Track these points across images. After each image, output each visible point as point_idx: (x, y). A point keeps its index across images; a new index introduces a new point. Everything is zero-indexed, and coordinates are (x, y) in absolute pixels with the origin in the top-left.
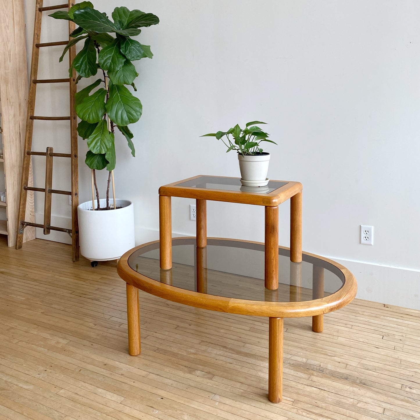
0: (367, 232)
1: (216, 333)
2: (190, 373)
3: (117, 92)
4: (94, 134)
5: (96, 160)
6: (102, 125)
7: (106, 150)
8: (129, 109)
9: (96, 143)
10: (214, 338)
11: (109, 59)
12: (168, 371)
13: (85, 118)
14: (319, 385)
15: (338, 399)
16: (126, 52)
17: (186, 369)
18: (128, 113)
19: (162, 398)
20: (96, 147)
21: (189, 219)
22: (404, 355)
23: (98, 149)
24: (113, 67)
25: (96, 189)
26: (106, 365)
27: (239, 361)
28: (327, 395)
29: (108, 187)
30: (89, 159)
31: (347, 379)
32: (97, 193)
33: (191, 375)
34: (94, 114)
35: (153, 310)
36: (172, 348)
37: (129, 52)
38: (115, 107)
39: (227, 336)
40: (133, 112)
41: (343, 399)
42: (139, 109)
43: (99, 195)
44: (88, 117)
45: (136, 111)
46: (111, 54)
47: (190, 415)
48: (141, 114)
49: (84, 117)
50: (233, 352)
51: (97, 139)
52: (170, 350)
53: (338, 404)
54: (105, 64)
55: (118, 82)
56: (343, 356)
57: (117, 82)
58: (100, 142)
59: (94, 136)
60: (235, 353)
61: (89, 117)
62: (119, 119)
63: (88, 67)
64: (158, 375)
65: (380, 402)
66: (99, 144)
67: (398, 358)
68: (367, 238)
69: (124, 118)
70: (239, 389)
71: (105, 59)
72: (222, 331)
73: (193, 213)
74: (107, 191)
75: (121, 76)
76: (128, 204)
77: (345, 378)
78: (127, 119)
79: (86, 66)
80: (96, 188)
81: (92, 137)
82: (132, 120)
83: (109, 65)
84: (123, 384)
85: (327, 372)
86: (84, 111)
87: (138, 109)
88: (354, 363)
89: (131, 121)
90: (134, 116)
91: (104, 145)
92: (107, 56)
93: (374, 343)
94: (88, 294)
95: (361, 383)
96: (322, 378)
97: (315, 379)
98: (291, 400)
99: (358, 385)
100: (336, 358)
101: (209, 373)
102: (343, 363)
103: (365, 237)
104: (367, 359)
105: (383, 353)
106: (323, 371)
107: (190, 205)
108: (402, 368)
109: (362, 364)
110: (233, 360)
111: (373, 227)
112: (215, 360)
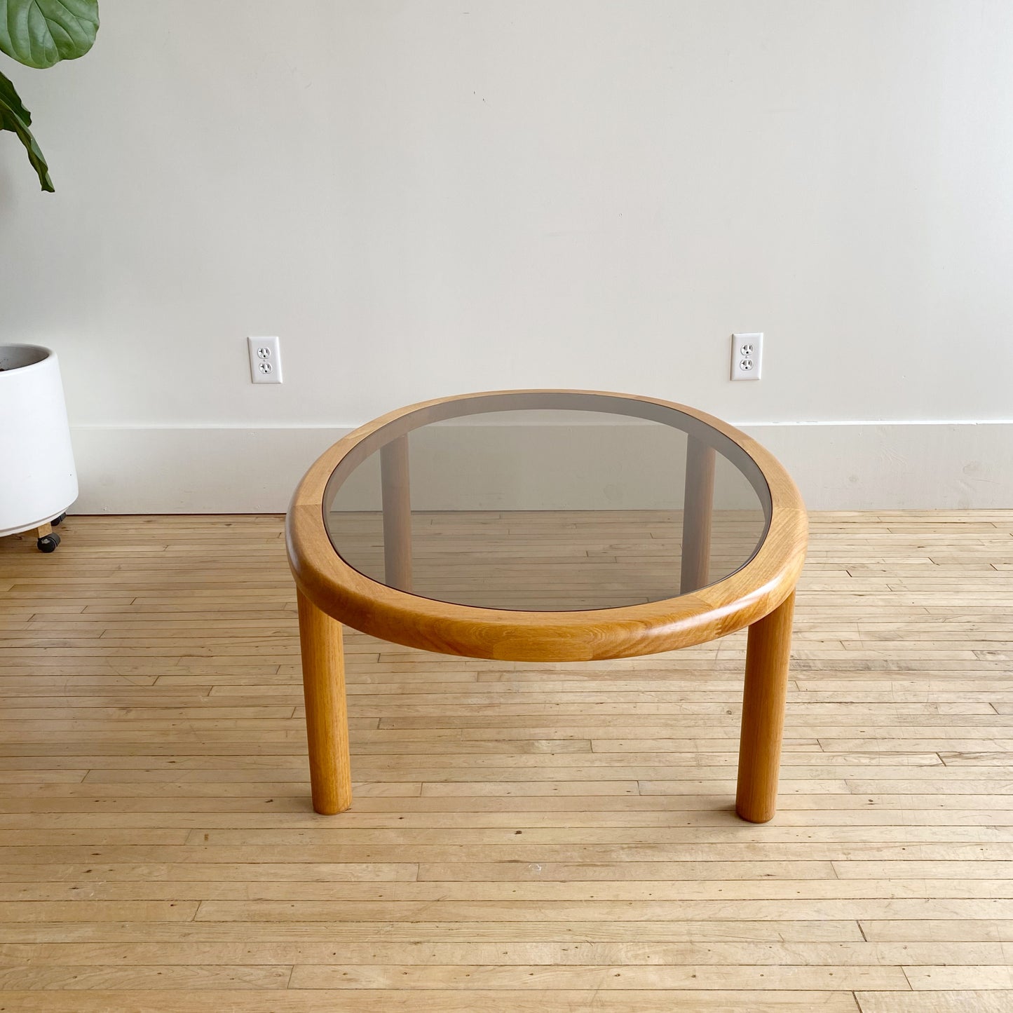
2: (525, 753)
8: (53, 7)
12: (465, 765)
14: (831, 696)
15: (894, 712)
17: (505, 746)
18: (50, 18)
19: (519, 832)
21: (250, 380)
22: (921, 597)
26: (272, 801)
27: (614, 694)
28: (866, 711)
31: (868, 668)
33: (533, 756)
35: (269, 634)
36: (418, 708)
40: (67, 18)
41: (903, 708)
42: (88, 8)
45: (78, 17)
47: (629, 847)
48: (97, 28)
52: (415, 714)
53: (903, 720)
56: (814, 627)
62: (22, 42)
64: (446, 781)
65: (970, 694)
67: (913, 605)
69: (40, 40)
70: (678, 754)
73: (261, 361)
76: (37, 355)
77: (865, 668)
78: (50, 44)
82: (68, 45)
84: (377, 832)
85: (819, 665)
87: (83, 8)
88: (847, 633)
89: (64, 51)
90: (76, 32)
93: (846, 589)
94: (14, 636)
95: (900, 668)
96: (821, 679)
97: (810, 685)
98: (810, 741)
99: (901, 674)
100: (807, 635)
101: (571, 738)
102: (831, 640)
103: (744, 363)
104: (865, 620)
105: (881, 603)
106: (810, 667)
107: (248, 338)
108: (941, 620)
109: (868, 633)
110: (598, 694)
111: (762, 334)
112: (554, 705)
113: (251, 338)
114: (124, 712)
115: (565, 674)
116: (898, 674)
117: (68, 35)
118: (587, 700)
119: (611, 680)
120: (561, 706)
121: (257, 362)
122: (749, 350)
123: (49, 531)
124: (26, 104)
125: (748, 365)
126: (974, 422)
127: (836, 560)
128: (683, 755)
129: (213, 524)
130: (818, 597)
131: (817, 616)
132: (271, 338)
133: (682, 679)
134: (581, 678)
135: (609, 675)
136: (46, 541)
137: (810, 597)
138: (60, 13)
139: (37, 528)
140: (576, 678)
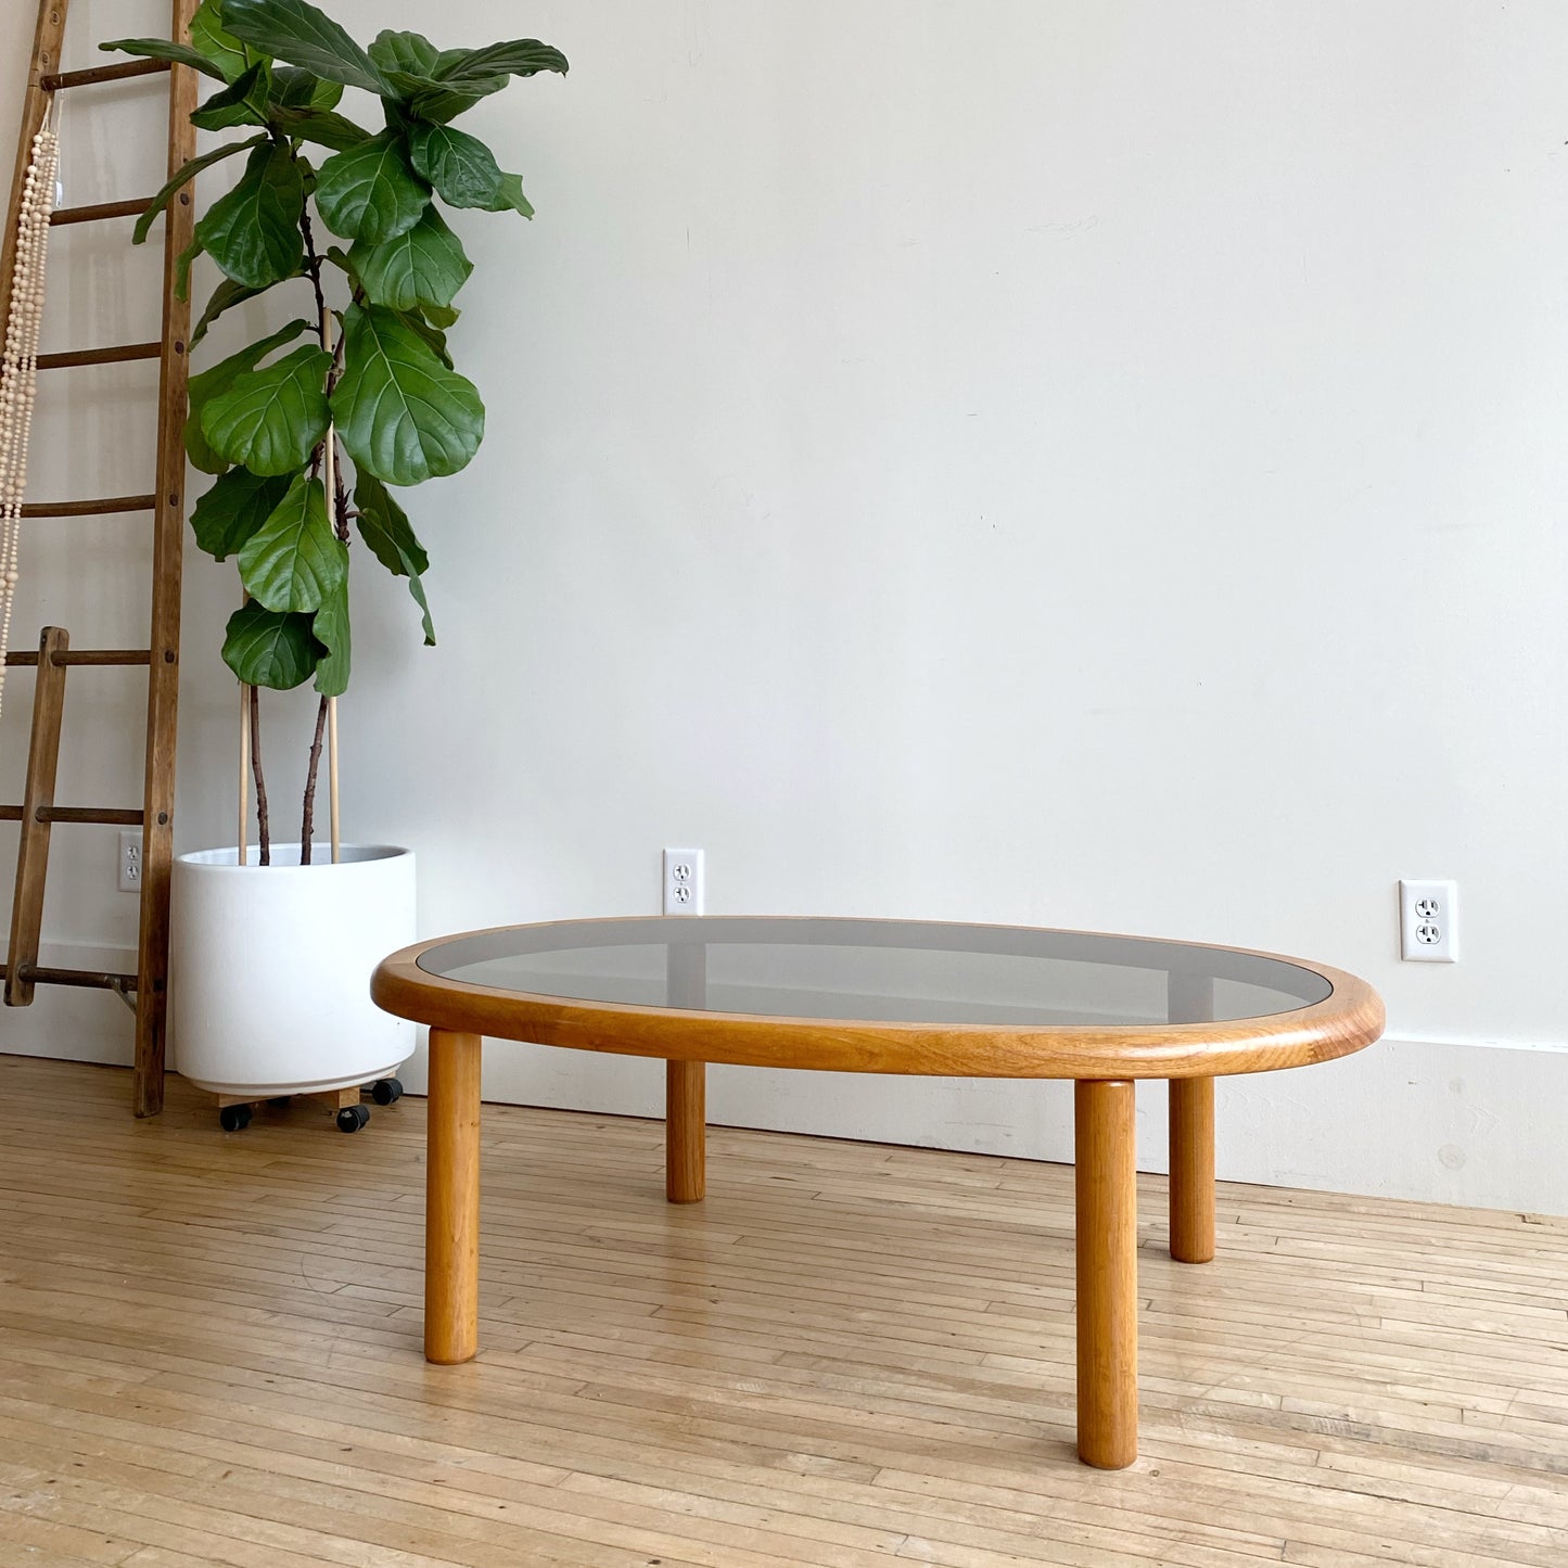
0: (1430, 909)
1: (839, 1324)
2: (763, 1465)
3: (380, 350)
4: (271, 531)
5: (272, 648)
6: (303, 499)
7: (319, 598)
8: (429, 417)
9: (277, 568)
10: (838, 1341)
11: (361, 195)
12: (657, 1463)
13: (238, 451)
14: (1371, 1485)
15: (1479, 1530)
16: (431, 168)
17: (739, 1451)
18: (426, 430)
19: (656, 1562)
20: (277, 584)
23: (283, 592)
24: (375, 225)
25: (259, 785)
27: (975, 1415)
28: (1423, 1519)
29: (312, 775)
30: (239, 643)
31: (1484, 1457)
32: (262, 803)
33: (770, 1470)
34: (275, 437)
35: (535, 1259)
36: (656, 1382)
37: (447, 172)
38: (372, 406)
39: (894, 1331)
40: (444, 430)
41: (1503, 1528)
42: (470, 418)
43: (269, 812)
44: (253, 446)
45: (459, 429)
46: (371, 175)
48: (479, 440)
49: (234, 447)
50: (941, 1385)
51: (279, 553)
52: (644, 1387)
53: (1485, 1546)
54: (345, 211)
55: (393, 297)
56: (1429, 1381)
57: (387, 297)
58: (292, 563)
59: (270, 539)
60: (950, 1387)
61: (254, 450)
63: (261, 247)
64: (610, 1477)
66: (287, 573)
68: (1430, 935)
69: (408, 453)
70: (1011, 1514)
71: (344, 191)
72: (864, 1316)
73: (678, 884)
74: (307, 793)
75: (406, 270)
77: (1479, 1456)
78: (419, 458)
79: (254, 245)
80: (257, 780)
81: (261, 544)
82: (441, 461)
83: (359, 215)
84: (451, 1517)
85: (1387, 1435)
86: (235, 424)
87: (466, 420)
88: (1490, 1402)
89: (436, 466)
90: (452, 446)
91: (311, 578)
92: (353, 181)
95: (1551, 1468)
96: (1374, 1457)
97: (1342, 1461)
98: (1270, 1541)
99: (1546, 1478)
100: (1401, 1389)
101: (854, 1460)
102: (1444, 1405)
103: (1423, 932)
104: (1538, 1387)
106: (1368, 1436)
107: (664, 852)
109: (1528, 1406)
113: (667, 850)
115: (919, 1376)
116: (1540, 1476)
117: (441, 448)
119: (990, 1396)
121: (672, 885)
123: (353, 1100)
130: (1479, 1340)
131: (1448, 1367)
132: (693, 851)
134: (944, 1386)
135: (992, 1390)
137: (1459, 1337)
138: (435, 424)
140: (933, 1384)
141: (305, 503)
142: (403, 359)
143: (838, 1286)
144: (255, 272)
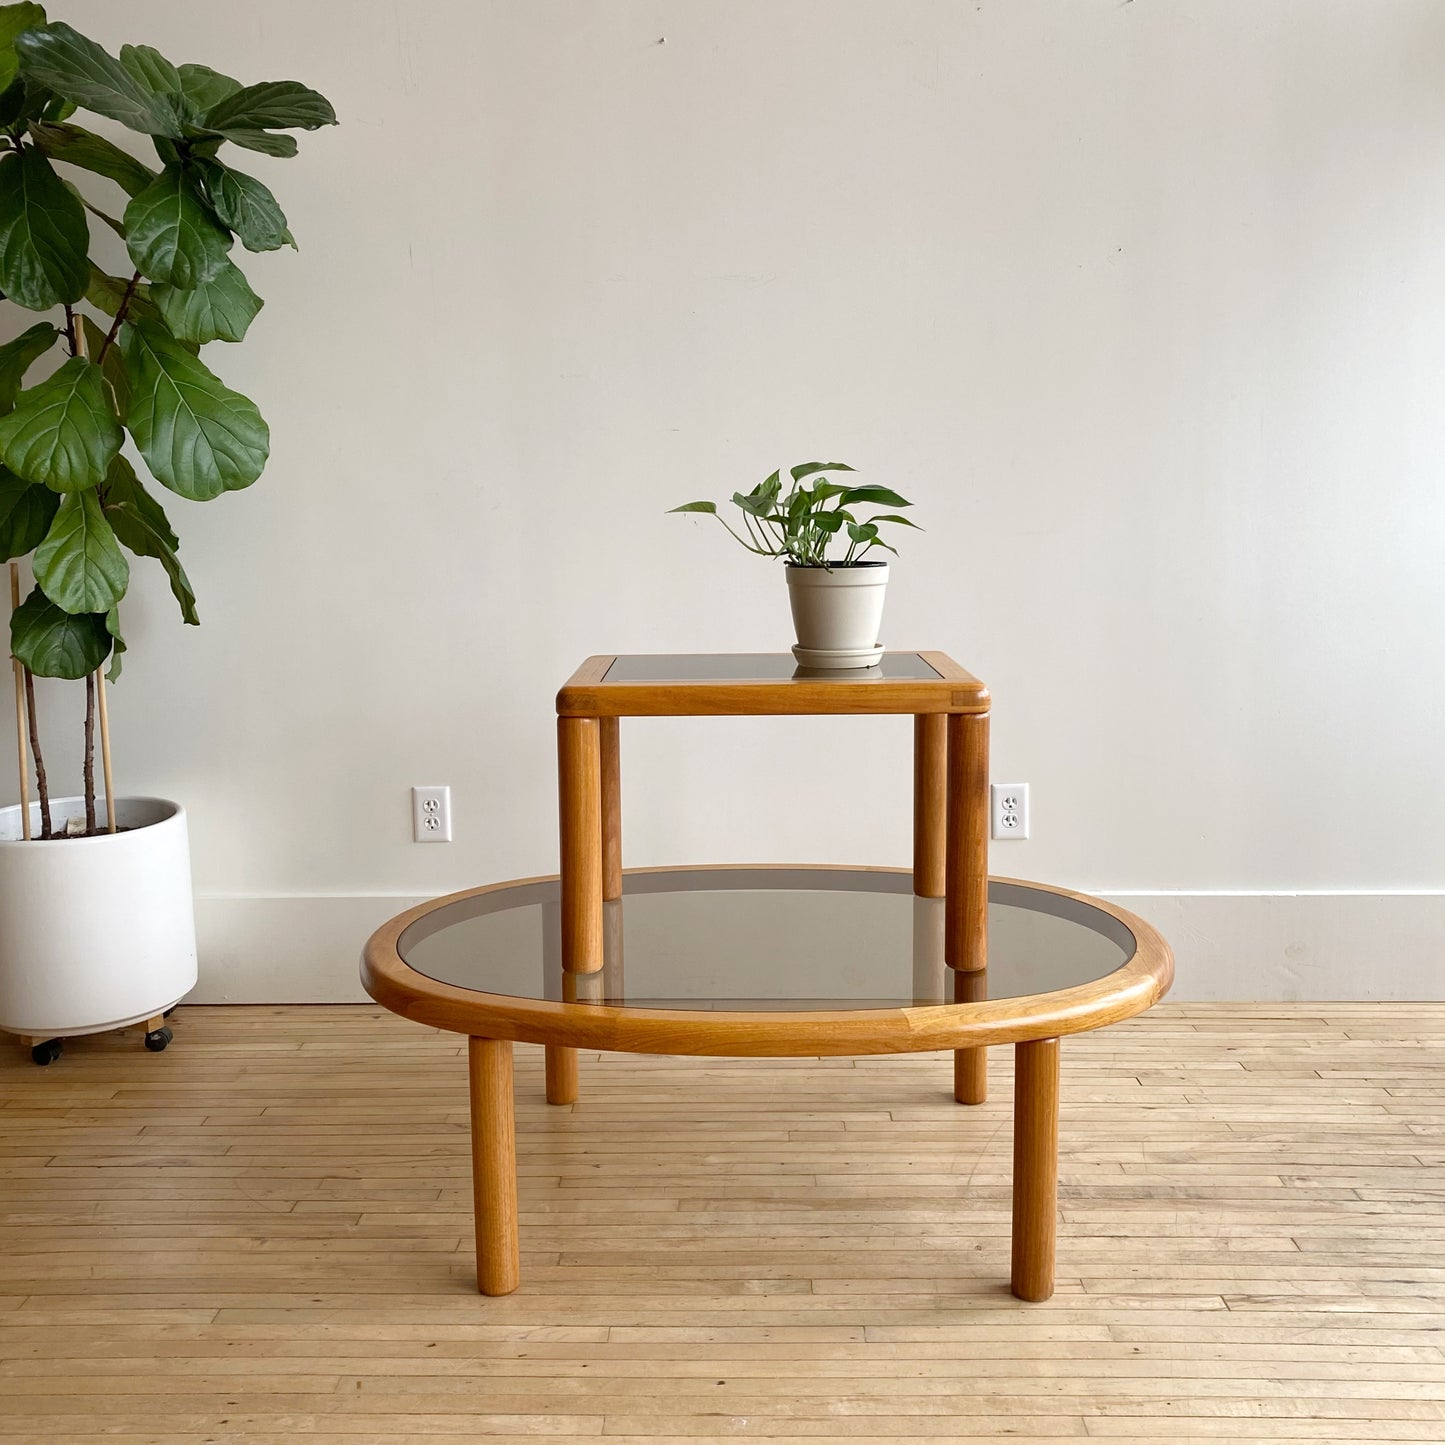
1: (699, 1170)
2: (734, 1294)
3: (163, 371)
4: (57, 536)
5: (61, 641)
7: (111, 597)
8: (222, 437)
9: (70, 572)
10: (709, 1183)
11: (168, 240)
12: (662, 1308)
13: (36, 470)
14: (1102, 1229)
15: (1175, 1248)
16: (232, 216)
17: (709, 1287)
18: (218, 448)
19: (722, 1383)
20: (72, 587)
21: (411, 838)
22: (1222, 1110)
23: (79, 594)
24: (188, 271)
25: (38, 760)
26: (434, 1345)
27: (843, 1226)
28: (1143, 1247)
29: (89, 747)
30: (28, 639)
31: (1150, 1196)
32: (41, 775)
33: (742, 1297)
34: (73, 457)
35: (429, 1152)
36: (607, 1242)
37: (244, 219)
38: (169, 428)
39: (739, 1169)
40: (237, 448)
41: (1187, 1243)
42: (258, 435)
43: (48, 782)
44: (51, 464)
45: (247, 444)
46: (173, 219)
47: (848, 1400)
48: (267, 457)
49: (33, 467)
50: (802, 1207)
51: (69, 557)
52: (602, 1249)
53: (1185, 1258)
54: (156, 256)
55: (195, 332)
56: (1089, 1145)
57: (188, 331)
58: (82, 566)
59: (58, 543)
60: (809, 1208)
61: (54, 468)
62: (185, 475)
63: (39, 269)
64: (638, 1326)
65: (1269, 1227)
66: (79, 575)
67: (1213, 1120)
69: (204, 470)
70: (914, 1296)
71: (153, 236)
72: (712, 1159)
73: (428, 815)
74: (86, 763)
75: (206, 305)
76: (161, 812)
77: (1145, 1196)
78: (215, 475)
79: (33, 269)
80: (35, 755)
81: (50, 549)
82: (235, 476)
83: (170, 260)
84: (556, 1381)
85: (1091, 1191)
86: (30, 444)
87: (252, 436)
88: (1131, 1155)
89: (230, 481)
90: (245, 463)
91: (102, 579)
92: (159, 226)
93: (1133, 1099)
94: (124, 1153)
95: (1189, 1196)
96: (1093, 1209)
97: (1079, 1216)
98: (1072, 1282)
99: (1189, 1203)
100: (1080, 1156)
101: (788, 1278)
102: (1109, 1163)
103: (1007, 819)
104: (1153, 1139)
105: (1174, 1118)
106: (1080, 1194)
107: (413, 789)
108: (1245, 1139)
109: (1154, 1154)
110: (824, 1226)
111: (1027, 785)
112: (770, 1240)
113: (416, 788)
114: (259, 1242)
115: (783, 1202)
116: (1185, 1203)
117: (234, 465)
118: (810, 1233)
119: (838, 1208)
120: (778, 1240)
121: (422, 816)
122: (1012, 804)
123: (160, 1025)
124: (175, 530)
125: (1012, 822)
126: (1293, 893)
127: (1126, 1065)
128: (920, 1297)
129: (358, 1015)
130: (1101, 1110)
131: (1095, 1133)
132: (441, 788)
133: (925, 1209)
134: (805, 1207)
135: (839, 1204)
136: (156, 1037)
137: (1089, 1109)
138: (228, 443)
139: (147, 1021)
140: (797, 1207)
141: (81, 506)
142: (187, 380)
143: (676, 1137)
144: (37, 296)
